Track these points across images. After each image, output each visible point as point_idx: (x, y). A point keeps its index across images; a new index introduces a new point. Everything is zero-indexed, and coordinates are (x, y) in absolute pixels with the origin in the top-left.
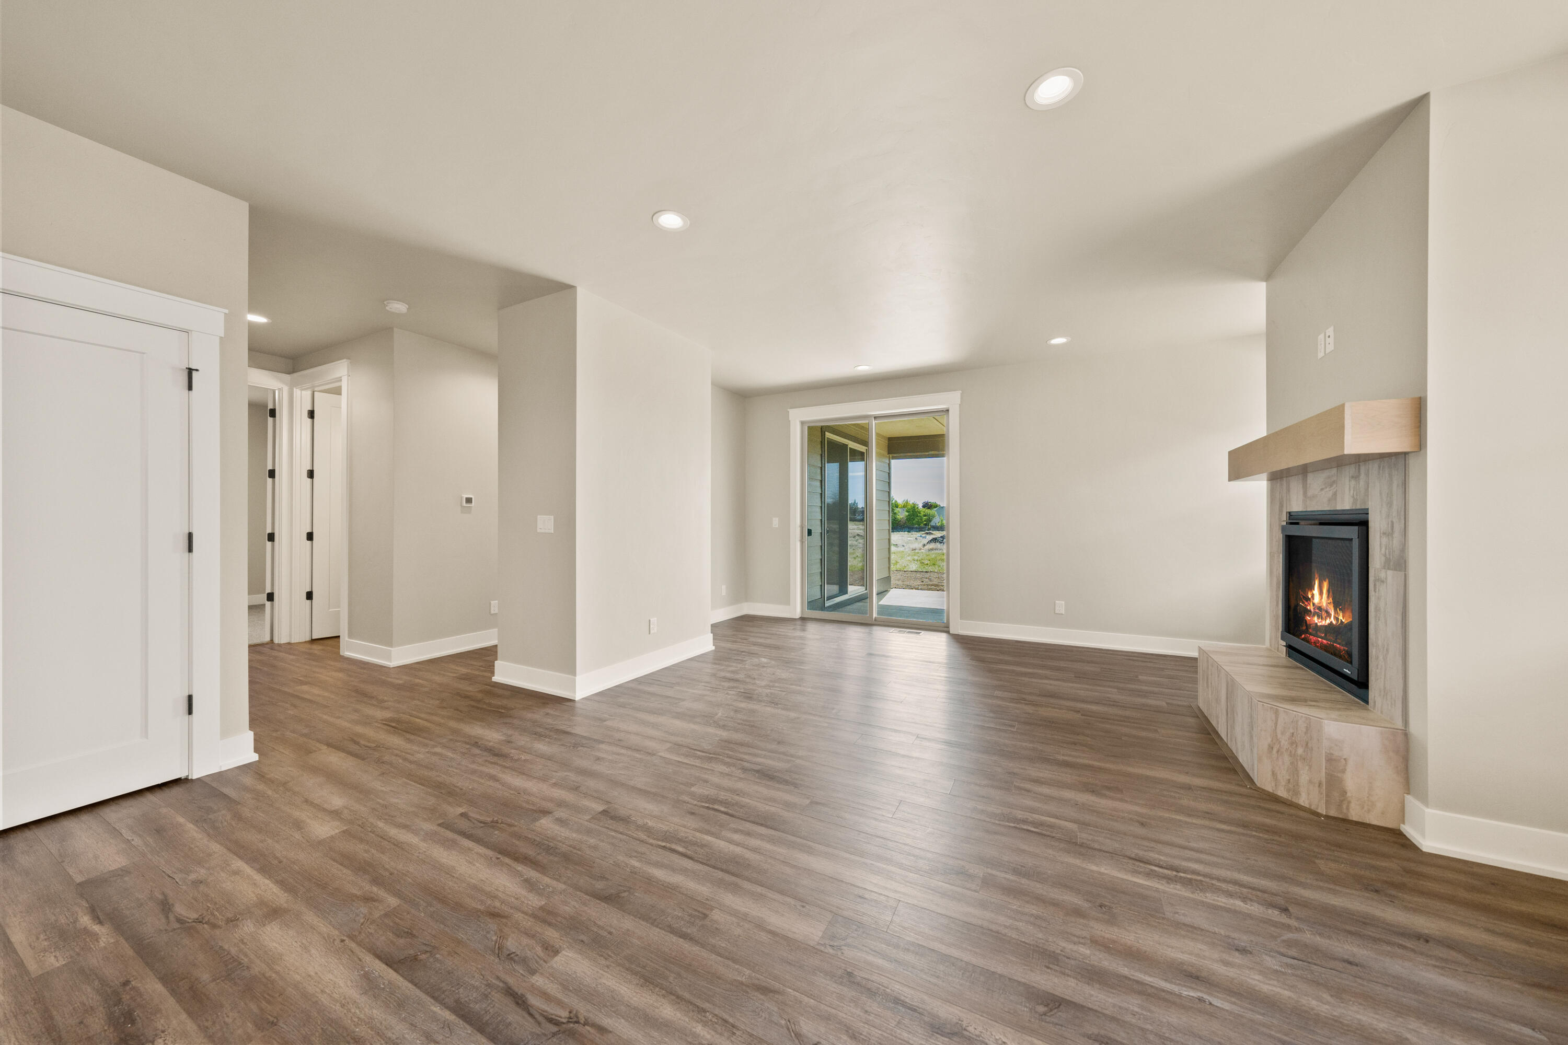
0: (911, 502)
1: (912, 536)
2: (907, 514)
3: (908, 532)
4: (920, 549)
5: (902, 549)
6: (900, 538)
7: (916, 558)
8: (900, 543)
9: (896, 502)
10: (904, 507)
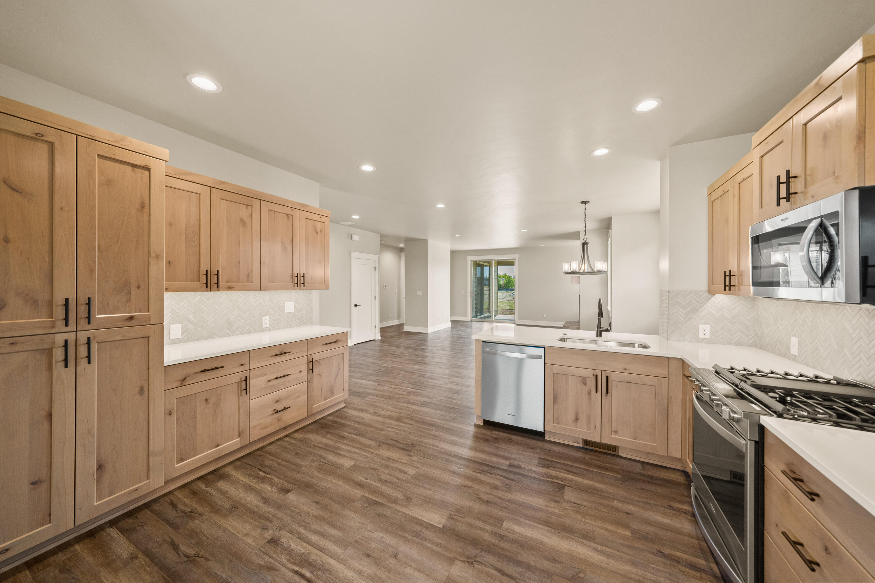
0: (508, 275)
1: (508, 293)
2: (505, 281)
3: (506, 291)
4: (512, 300)
5: (503, 300)
6: (502, 294)
7: (509, 304)
8: (501, 297)
9: (500, 275)
10: (504, 277)
